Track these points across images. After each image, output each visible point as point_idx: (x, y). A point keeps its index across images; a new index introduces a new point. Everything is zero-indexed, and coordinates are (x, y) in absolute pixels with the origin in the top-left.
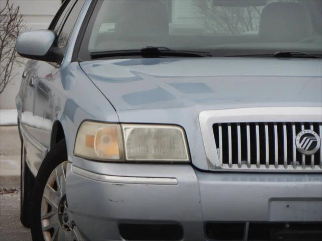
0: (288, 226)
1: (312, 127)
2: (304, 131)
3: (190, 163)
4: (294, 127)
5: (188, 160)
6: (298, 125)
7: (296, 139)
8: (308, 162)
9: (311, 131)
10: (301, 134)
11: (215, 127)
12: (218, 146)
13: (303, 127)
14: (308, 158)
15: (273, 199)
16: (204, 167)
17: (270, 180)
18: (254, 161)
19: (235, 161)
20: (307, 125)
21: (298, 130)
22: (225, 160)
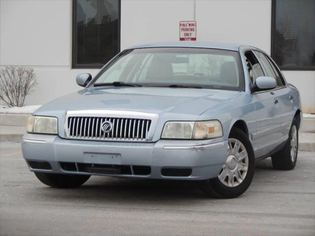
0: (93, 165)
1: (110, 120)
2: (106, 121)
3: (57, 135)
4: (102, 119)
5: (57, 133)
6: (104, 119)
7: (102, 124)
8: (106, 136)
9: (109, 122)
10: (104, 123)
11: (69, 118)
12: (69, 127)
13: (106, 120)
14: (106, 134)
15: (85, 153)
16: (63, 136)
17: (83, 144)
18: (82, 135)
19: (75, 135)
20: (108, 119)
21: (104, 121)
22: (71, 134)
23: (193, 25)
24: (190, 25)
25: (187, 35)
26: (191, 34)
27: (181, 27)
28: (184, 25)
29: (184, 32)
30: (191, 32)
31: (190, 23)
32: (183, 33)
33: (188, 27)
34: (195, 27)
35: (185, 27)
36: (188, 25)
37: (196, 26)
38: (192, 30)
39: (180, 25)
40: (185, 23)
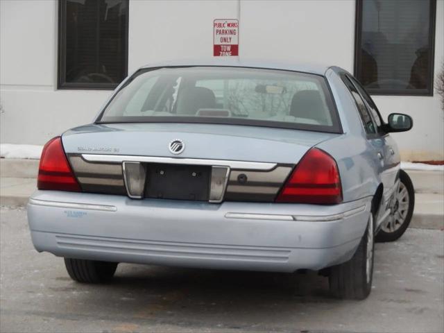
23: (233, 25)
24: (229, 25)
25: (225, 40)
26: (230, 39)
27: (216, 28)
28: (220, 25)
29: (221, 36)
30: (230, 36)
31: (229, 22)
32: (219, 37)
33: (226, 28)
34: (236, 29)
35: (221, 29)
36: (226, 25)
37: (238, 26)
38: (231, 32)
39: (215, 25)
40: (222, 22)
